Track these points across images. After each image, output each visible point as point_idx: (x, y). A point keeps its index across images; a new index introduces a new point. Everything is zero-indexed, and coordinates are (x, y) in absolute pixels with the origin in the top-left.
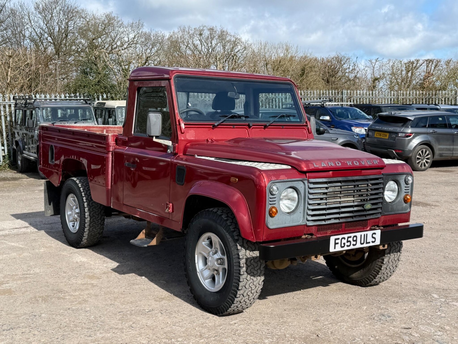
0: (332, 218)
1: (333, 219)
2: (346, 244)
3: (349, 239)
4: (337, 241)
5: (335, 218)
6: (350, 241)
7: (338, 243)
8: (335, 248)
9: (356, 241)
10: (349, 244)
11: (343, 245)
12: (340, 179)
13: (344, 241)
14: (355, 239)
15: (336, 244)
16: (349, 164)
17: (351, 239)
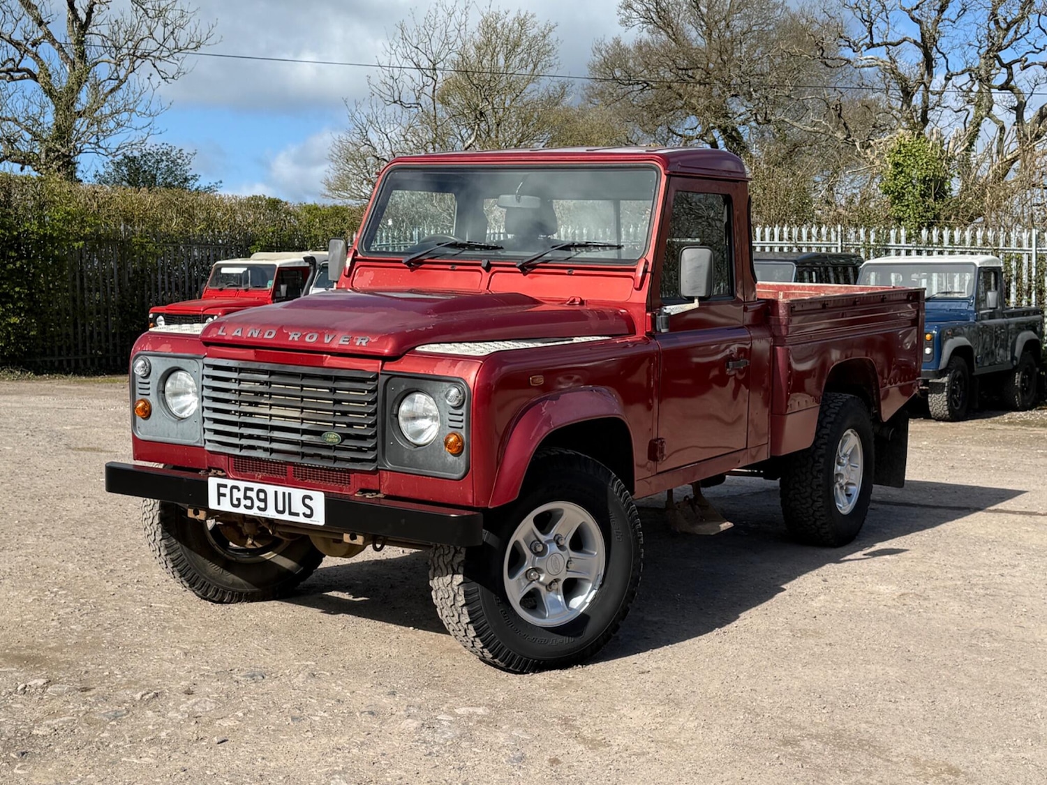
0: (260, 448)
1: (261, 451)
2: (243, 502)
3: (249, 493)
4: (222, 490)
5: (266, 450)
6: (250, 498)
7: (224, 495)
8: (219, 504)
9: (265, 501)
10: (248, 503)
11: (235, 502)
12: (266, 366)
13: (236, 494)
14: (262, 496)
15: (220, 495)
16: (294, 337)
17: (253, 494)
